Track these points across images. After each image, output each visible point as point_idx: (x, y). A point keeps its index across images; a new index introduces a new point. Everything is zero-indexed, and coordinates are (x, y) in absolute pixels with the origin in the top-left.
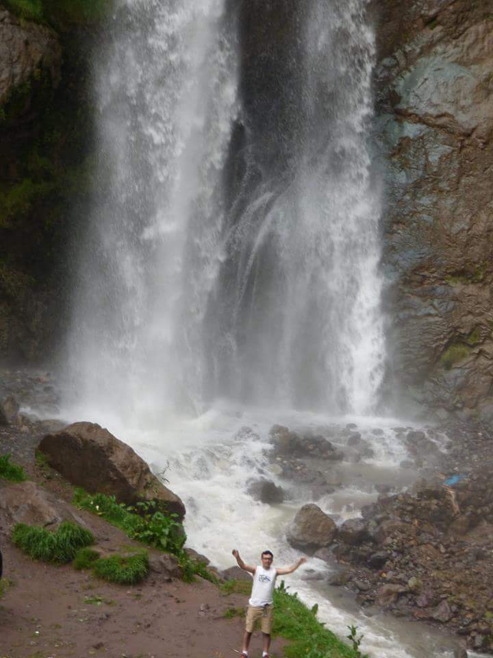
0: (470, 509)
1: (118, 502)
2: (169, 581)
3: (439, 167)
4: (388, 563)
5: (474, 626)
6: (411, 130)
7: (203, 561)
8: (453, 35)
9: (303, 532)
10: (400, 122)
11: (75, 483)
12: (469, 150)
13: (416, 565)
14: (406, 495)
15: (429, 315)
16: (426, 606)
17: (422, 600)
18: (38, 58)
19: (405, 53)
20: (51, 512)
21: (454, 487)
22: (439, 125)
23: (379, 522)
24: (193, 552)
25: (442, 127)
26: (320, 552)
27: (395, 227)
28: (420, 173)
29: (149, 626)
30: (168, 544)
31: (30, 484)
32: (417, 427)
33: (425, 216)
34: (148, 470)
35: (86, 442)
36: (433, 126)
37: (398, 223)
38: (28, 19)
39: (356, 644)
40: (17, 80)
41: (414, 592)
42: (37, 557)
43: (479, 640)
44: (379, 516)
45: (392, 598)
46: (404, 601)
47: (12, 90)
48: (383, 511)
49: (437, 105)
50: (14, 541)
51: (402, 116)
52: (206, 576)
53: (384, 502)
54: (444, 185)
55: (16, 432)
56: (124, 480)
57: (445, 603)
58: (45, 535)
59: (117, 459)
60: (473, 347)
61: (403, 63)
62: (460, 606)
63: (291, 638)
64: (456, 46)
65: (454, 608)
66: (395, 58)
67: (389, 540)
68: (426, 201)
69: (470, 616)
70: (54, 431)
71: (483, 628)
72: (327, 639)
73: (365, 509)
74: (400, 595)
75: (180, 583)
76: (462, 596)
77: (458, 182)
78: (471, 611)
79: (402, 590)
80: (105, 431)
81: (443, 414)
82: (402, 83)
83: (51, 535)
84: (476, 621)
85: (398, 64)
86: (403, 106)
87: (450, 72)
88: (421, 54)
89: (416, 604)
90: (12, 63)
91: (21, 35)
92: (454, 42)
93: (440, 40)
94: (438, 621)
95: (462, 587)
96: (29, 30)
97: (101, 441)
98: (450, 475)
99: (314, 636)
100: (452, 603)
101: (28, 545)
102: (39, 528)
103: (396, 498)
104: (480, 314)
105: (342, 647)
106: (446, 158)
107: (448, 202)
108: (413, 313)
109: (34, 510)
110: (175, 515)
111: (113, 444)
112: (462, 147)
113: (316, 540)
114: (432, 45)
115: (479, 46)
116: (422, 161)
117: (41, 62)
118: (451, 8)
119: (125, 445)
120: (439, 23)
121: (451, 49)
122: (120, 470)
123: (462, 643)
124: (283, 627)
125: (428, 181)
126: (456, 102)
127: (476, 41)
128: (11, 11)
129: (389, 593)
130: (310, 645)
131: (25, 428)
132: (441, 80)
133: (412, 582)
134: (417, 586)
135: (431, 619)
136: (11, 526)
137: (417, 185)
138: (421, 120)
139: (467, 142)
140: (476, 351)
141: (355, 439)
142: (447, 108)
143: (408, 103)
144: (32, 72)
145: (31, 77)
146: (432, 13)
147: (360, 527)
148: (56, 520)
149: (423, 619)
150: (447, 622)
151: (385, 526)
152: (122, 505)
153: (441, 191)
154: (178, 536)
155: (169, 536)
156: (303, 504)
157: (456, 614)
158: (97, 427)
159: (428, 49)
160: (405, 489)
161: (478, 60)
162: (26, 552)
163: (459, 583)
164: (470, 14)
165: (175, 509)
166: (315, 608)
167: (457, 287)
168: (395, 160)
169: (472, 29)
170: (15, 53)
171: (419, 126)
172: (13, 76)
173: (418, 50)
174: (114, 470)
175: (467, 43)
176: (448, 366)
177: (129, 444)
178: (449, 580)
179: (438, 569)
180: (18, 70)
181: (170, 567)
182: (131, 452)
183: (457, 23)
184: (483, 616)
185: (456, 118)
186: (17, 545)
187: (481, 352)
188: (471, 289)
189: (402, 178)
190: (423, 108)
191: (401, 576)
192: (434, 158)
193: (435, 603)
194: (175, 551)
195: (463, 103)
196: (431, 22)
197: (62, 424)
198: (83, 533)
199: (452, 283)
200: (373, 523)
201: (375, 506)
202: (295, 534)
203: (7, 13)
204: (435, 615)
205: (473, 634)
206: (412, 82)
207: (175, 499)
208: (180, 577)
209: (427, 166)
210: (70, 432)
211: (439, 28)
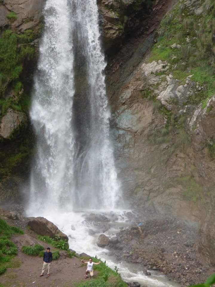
0: (145, 231)
1: (50, 238)
2: (65, 258)
3: (129, 141)
4: (124, 248)
5: (148, 263)
6: (121, 132)
7: (75, 252)
8: (130, 107)
9: (101, 242)
10: (118, 130)
11: (38, 234)
12: (136, 136)
13: (131, 248)
14: (127, 230)
15: (130, 180)
16: (135, 259)
17: (134, 257)
18: (21, 121)
19: (118, 113)
20: (32, 242)
21: (140, 226)
22: (128, 131)
23: (121, 237)
24: (71, 250)
25: (129, 131)
26: (106, 247)
27: (119, 158)
28: (124, 143)
29: (60, 271)
30: (64, 248)
31: (26, 235)
32: (130, 211)
33: (126, 154)
34: (57, 229)
35: (40, 222)
36: (127, 131)
37: (120, 157)
38: (18, 111)
39: (117, 271)
40: (16, 127)
41: (132, 255)
42: (29, 254)
43: (150, 267)
44: (121, 236)
45: (126, 258)
46: (129, 258)
47: (15, 130)
48: (122, 234)
49: (127, 125)
50: (22, 251)
51: (118, 129)
52: (75, 256)
53: (122, 232)
54: (131, 146)
55: (21, 221)
56: (51, 232)
57: (140, 257)
58: (31, 248)
59: (49, 226)
60: (142, 188)
61: (117, 115)
62: (144, 258)
63: (99, 271)
64: (131, 110)
65: (143, 259)
66: (115, 114)
67: (124, 242)
68: (126, 150)
69: (147, 260)
70: (32, 220)
71: (151, 263)
72: (109, 270)
73: (117, 234)
74: (128, 257)
75: (68, 258)
76: (144, 255)
77: (134, 145)
78: (147, 259)
79: (128, 255)
80: (45, 219)
81: (136, 207)
82: (117, 120)
83: (32, 248)
84: (148, 262)
85: (116, 115)
86: (118, 126)
87: (130, 116)
89: (132, 259)
90: (14, 123)
91: (16, 115)
92: (130, 109)
93: (126, 109)
94: (138, 263)
95: (144, 253)
96: (18, 113)
97: (44, 222)
98: (139, 223)
99: (105, 269)
100: (142, 257)
101: (26, 252)
102: (29, 247)
103: (125, 230)
104: (143, 179)
105: (113, 272)
106: (131, 138)
107: (132, 151)
108: (126, 180)
109: (27, 242)
110: (66, 240)
111: (48, 222)
112: (134, 136)
113: (104, 244)
114: (124, 110)
115: (137, 109)
116: (125, 140)
117: (22, 122)
118: (129, 100)
119: (51, 222)
120: (126, 104)
121: (129, 111)
122: (50, 229)
123: (145, 268)
124: (97, 268)
125: (127, 145)
126: (132, 124)
127: (136, 108)
128: (13, 109)
129: (125, 256)
130: (104, 272)
131: (23, 220)
132: (128, 119)
133: (131, 253)
134: (132, 254)
135: (137, 263)
136: (21, 247)
137: (124, 146)
138: (123, 129)
139: (136, 134)
140: (143, 189)
141: (113, 215)
142: (129, 126)
143: (119, 125)
144: (20, 125)
145: (19, 126)
146: (124, 102)
147: (116, 239)
148: (33, 244)
149: (134, 263)
150: (141, 262)
151: (122, 238)
152: (51, 238)
153: (130, 148)
154: (67, 245)
155: (64, 246)
156: (100, 234)
157: (143, 260)
158: (43, 218)
159: (123, 111)
160: (127, 228)
161: (136, 113)
162: (26, 253)
163: (143, 252)
164: (133, 101)
165: (66, 238)
166: (105, 262)
167: (137, 172)
168: (117, 140)
169: (135, 105)
170: (15, 120)
171: (123, 131)
172: (15, 126)
173: (121, 111)
174: (48, 229)
175: (133, 109)
176: (136, 194)
177: (52, 222)
178: (140, 251)
179: (137, 249)
180: (16, 124)
181: (65, 254)
182: (53, 224)
183: (130, 104)
184: (150, 260)
185: (132, 128)
186: (23, 252)
187: (144, 189)
188: (140, 173)
189: (120, 145)
190: (124, 126)
191: (128, 251)
192: (127, 139)
193: (138, 258)
194: (66, 250)
195: (134, 124)
196: (124, 104)
197: (34, 218)
198: (41, 247)
199: (135, 172)
200: (119, 238)
201: (120, 233)
202: (98, 242)
203: (12, 110)
204: (138, 261)
205: (148, 265)
206: (120, 120)
207: (65, 236)
208: (68, 257)
209: (126, 141)
210: (36, 220)
211: (126, 105)
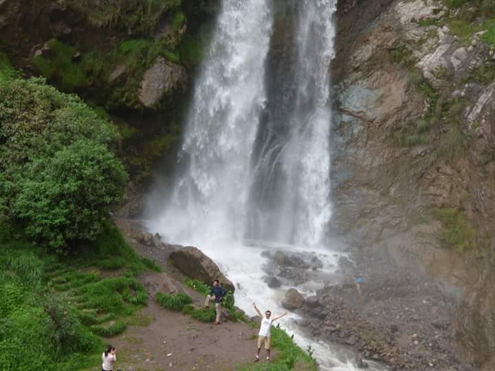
0: (366, 294)
1: (204, 284)
2: (226, 321)
3: (358, 136)
4: (327, 317)
5: (366, 347)
6: (346, 118)
7: (243, 313)
8: (367, 75)
9: (289, 301)
10: (341, 114)
11: (185, 274)
12: (372, 128)
13: (340, 318)
14: (337, 286)
15: (352, 203)
16: (343, 338)
17: (342, 334)
18: (176, 79)
19: (344, 84)
20: (173, 288)
21: (359, 283)
22: (359, 116)
23: (324, 298)
24: (238, 308)
25: (360, 117)
26: (296, 311)
27: (336, 162)
28: (349, 138)
29: (215, 341)
30: (226, 304)
31: (164, 274)
32: (345, 255)
33: (351, 158)
34: (218, 270)
35: (190, 256)
36: (356, 117)
37: (338, 160)
38: (173, 62)
39: (311, 354)
40: (167, 89)
41: (339, 331)
42: (166, 308)
43: (367, 354)
44: (324, 295)
45: (328, 333)
46: (334, 334)
47: (164, 94)
48: (326, 292)
49: (358, 108)
50: (156, 299)
51: (342, 111)
52: (243, 320)
53: (327, 289)
54: (360, 144)
55: (159, 249)
56: (207, 274)
57: (353, 336)
58: (170, 298)
59: (204, 264)
60: (372, 218)
61: (343, 88)
62: (360, 338)
63: (281, 350)
64: (368, 81)
65: (357, 339)
66: (339, 85)
67: (328, 306)
68: (351, 151)
69: (364, 343)
70: (177, 249)
71: (370, 348)
72: (297, 350)
73: (318, 292)
74: (332, 332)
75: (231, 323)
76: (361, 333)
77: (367, 143)
78: (365, 340)
79: (333, 329)
80: (200, 251)
81: (356, 249)
82: (342, 97)
83: (173, 298)
84: (366, 345)
85: (341, 88)
86: (342, 107)
87: (365, 92)
88: (352, 84)
89: (339, 336)
90: (164, 82)
91: (169, 69)
92: (367, 79)
93: (360, 78)
94: (349, 344)
95: (361, 329)
96: (173, 67)
97: (197, 255)
98: (358, 277)
99: (291, 349)
100: (356, 336)
101: (162, 302)
102: (167, 295)
103: (332, 287)
104: (375, 204)
105: (304, 355)
106: (363, 131)
107: (361, 152)
108: (343, 202)
109: (165, 286)
110: (230, 292)
111: (203, 257)
112: (369, 127)
113: (294, 305)
114: (356, 80)
115: (378, 81)
116: (350, 132)
117: (178, 82)
118: (366, 64)
119: (208, 258)
120: (360, 70)
121: (365, 82)
122: (206, 269)
123: (360, 355)
124: (277, 345)
125: (353, 141)
126: (366, 107)
127: (377, 79)
128: (165, 58)
129: (327, 330)
130: (289, 354)
131: (163, 248)
132: (360, 96)
133: (338, 326)
134: (340, 328)
135: (346, 343)
136: (155, 293)
137: (348, 143)
138: (350, 114)
139: (371, 125)
140: (372, 220)
141: (315, 259)
142: (362, 109)
143: (345, 105)
144: (173, 86)
145: (173, 88)
146: (357, 65)
147: (315, 300)
148: (175, 291)
149: (342, 343)
150: (354, 344)
151: (327, 299)
152: (206, 285)
153: (358, 147)
154: (231, 300)
155: (227, 301)
157: (357, 341)
158: (196, 249)
159: (354, 82)
160: (337, 283)
161: (376, 88)
162: (162, 305)
163: (360, 327)
164: (375, 67)
165: (231, 288)
166: (293, 336)
167: (364, 191)
168: (338, 131)
169: (376, 73)
170: (167, 77)
171: (349, 117)
172: (164, 88)
173: (350, 82)
174: (203, 269)
175: (372, 80)
176: (359, 227)
177: (211, 257)
178: (355, 326)
179: (350, 320)
180: (167, 85)
181: (227, 315)
182: (211, 261)
183: (368, 71)
184: (370, 343)
185: (367, 114)
186: (157, 302)
187: (374, 221)
188: (371, 192)
189: (341, 140)
190: (352, 109)
191: (333, 323)
192: (355, 131)
193: (348, 336)
194: (229, 308)
195: (369, 107)
196: (357, 69)
197: (180, 246)
198: (187, 298)
199: (362, 189)
200: (321, 298)
201: (323, 290)
202: (285, 302)
203: (163, 59)
204: (348, 341)
205: (365, 351)
206: (347, 97)
207: (230, 284)
208: (231, 319)
209: (352, 134)
210: (184, 251)
211: (360, 73)
